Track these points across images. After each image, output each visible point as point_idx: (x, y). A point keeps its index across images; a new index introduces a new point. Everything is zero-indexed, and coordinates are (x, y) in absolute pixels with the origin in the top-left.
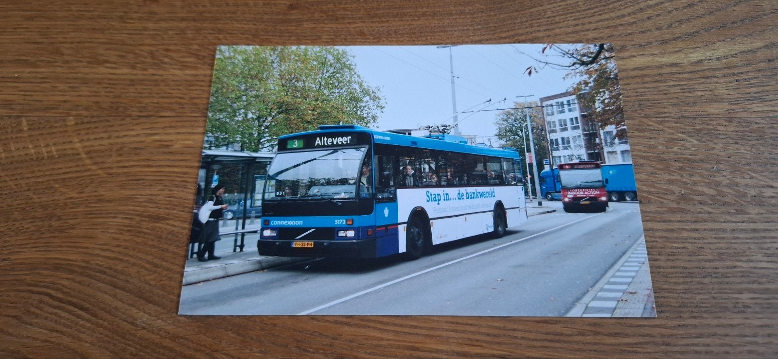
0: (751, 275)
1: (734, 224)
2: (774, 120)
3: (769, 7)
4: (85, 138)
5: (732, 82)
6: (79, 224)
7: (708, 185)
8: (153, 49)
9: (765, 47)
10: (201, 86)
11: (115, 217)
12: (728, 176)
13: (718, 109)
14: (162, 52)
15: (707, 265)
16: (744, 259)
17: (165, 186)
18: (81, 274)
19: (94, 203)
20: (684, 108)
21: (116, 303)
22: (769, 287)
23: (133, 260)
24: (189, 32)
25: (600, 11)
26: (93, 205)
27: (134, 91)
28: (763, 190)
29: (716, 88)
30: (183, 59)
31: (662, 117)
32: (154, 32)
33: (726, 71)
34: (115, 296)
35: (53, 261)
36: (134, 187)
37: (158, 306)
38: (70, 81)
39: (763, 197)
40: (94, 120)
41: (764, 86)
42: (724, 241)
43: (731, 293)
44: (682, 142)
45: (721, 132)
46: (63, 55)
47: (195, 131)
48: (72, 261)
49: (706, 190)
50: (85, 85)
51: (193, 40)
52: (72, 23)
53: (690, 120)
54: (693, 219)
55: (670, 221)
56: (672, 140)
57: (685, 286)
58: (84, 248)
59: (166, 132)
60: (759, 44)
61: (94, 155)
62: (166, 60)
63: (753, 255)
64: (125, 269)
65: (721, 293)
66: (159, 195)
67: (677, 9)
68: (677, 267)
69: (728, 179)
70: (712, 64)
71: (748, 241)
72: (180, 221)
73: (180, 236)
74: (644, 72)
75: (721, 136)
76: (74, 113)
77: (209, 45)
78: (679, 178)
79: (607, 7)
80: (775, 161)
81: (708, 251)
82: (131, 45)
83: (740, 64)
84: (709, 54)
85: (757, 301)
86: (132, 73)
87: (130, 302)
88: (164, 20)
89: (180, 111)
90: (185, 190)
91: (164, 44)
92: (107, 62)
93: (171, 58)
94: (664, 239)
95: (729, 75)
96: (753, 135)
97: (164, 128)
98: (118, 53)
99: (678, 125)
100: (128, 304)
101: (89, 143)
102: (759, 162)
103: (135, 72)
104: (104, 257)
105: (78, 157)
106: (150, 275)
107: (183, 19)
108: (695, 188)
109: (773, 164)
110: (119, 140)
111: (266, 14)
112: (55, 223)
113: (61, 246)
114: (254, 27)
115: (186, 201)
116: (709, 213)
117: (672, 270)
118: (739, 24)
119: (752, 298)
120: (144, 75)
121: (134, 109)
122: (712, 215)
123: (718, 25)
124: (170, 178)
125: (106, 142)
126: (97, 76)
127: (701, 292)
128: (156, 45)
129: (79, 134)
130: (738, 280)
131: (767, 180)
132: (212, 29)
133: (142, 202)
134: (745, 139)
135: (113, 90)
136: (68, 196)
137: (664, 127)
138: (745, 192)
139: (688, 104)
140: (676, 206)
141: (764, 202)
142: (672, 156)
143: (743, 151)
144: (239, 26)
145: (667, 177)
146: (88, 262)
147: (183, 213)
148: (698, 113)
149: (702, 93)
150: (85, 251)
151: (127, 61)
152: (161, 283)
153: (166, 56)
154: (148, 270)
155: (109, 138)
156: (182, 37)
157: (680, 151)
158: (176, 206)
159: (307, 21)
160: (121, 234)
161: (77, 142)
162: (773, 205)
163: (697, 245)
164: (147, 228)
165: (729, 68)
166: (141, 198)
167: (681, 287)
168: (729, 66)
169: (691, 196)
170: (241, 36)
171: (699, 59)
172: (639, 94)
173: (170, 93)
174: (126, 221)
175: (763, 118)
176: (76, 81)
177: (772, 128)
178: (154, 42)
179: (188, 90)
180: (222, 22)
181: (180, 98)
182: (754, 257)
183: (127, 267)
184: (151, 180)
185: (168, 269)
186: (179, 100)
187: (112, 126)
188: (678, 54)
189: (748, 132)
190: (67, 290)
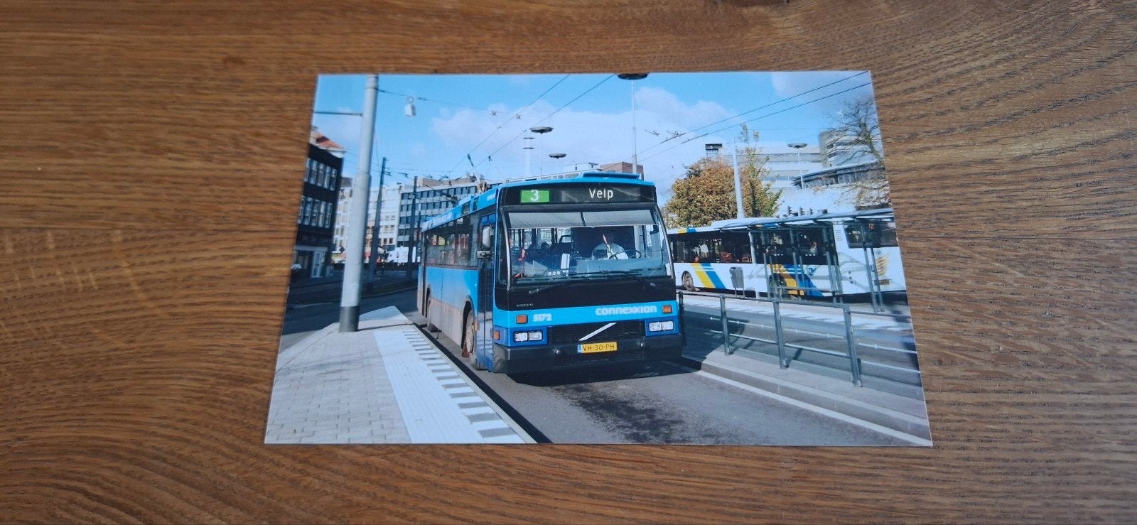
1: (1075, 396)
2: (1134, 244)
3: (1122, 78)
4: (138, 261)
5: (1072, 187)
6: (127, 387)
7: (1038, 338)
9: (1118, 136)
11: (180, 378)
12: (1067, 326)
13: (1051, 226)
14: (250, 137)
15: (1037, 456)
16: (1091, 447)
17: (253, 332)
18: (130, 461)
19: (150, 356)
20: (1002, 225)
21: (180, 504)
23: (204, 442)
24: (288, 108)
25: (879, 83)
26: (148, 360)
27: (208, 193)
28: (1119, 346)
29: (1048, 196)
31: (970, 238)
32: (239, 109)
33: (1062, 171)
34: (179, 495)
35: (90, 442)
36: (208, 334)
37: (241, 510)
38: (116, 177)
39: (1119, 356)
40: (151, 235)
41: (1117, 193)
42: (1063, 421)
43: (1073, 498)
44: (999, 275)
45: (1056, 261)
46: (106, 139)
48: (117, 442)
49: (1035, 346)
50: (140, 184)
51: (296, 120)
52: (119, 93)
53: (1011, 242)
54: (1017, 389)
55: (983, 391)
56: (985, 272)
57: (1006, 487)
58: (134, 423)
59: (254, 253)
60: (1110, 131)
61: (150, 286)
62: (256, 149)
63: (1105, 443)
64: (194, 455)
65: (1056, 497)
67: (990, 80)
68: (995, 460)
69: (1066, 329)
70: (1042, 160)
71: (1097, 421)
74: (943, 172)
75: (1055, 267)
76: (122, 224)
78: (996, 327)
79: (890, 77)
81: (1040, 434)
82: (205, 126)
83: (1082, 160)
84: (1037, 145)
85: (1111, 511)
86: (207, 167)
87: (201, 503)
88: (253, 91)
89: (275, 222)
91: (252, 126)
92: (170, 150)
93: (264, 147)
94: (975, 418)
95: (1066, 177)
96: (1103, 264)
97: (252, 248)
98: (186, 138)
99: (993, 250)
100: (197, 506)
101: (145, 269)
102: (1112, 305)
103: (211, 165)
104: (162, 436)
105: (127, 289)
106: (229, 464)
107: (280, 90)
108: (1019, 343)
109: (1131, 308)
110: (187, 266)
112: (93, 386)
113: (101, 420)
116: (1039, 379)
117: (986, 464)
118: (1080, 103)
119: (1103, 507)
120: (223, 170)
121: (208, 220)
122: (1045, 383)
123: (1048, 103)
124: (259, 322)
125: (168, 268)
126: (155, 171)
127: (1028, 495)
129: (129, 256)
130: (1083, 479)
131: (1124, 331)
134: (1091, 271)
135: (179, 192)
136: (113, 346)
137: (975, 252)
138: (1092, 350)
139: (1008, 218)
140: (991, 369)
141: (1121, 364)
142: (985, 295)
143: (1088, 289)
145: (978, 326)
146: (140, 444)
148: (1023, 232)
149: (1029, 204)
150: (136, 427)
152: (247, 475)
153: (255, 143)
154: (227, 457)
155: (173, 261)
156: (279, 116)
157: (996, 288)
160: (188, 402)
161: (126, 267)
163: (1022, 427)
164: (226, 395)
165: (1067, 166)
166: (217, 350)
167: (1000, 488)
168: (1066, 163)
169: (1013, 354)
171: (1023, 153)
172: (937, 204)
173: (260, 197)
174: (197, 385)
175: (1116, 241)
176: (125, 178)
177: (1131, 255)
179: (286, 192)
181: (275, 204)
182: (1106, 445)
183: (197, 452)
186: (275, 207)
187: (177, 244)
188: (994, 146)
190: (111, 485)
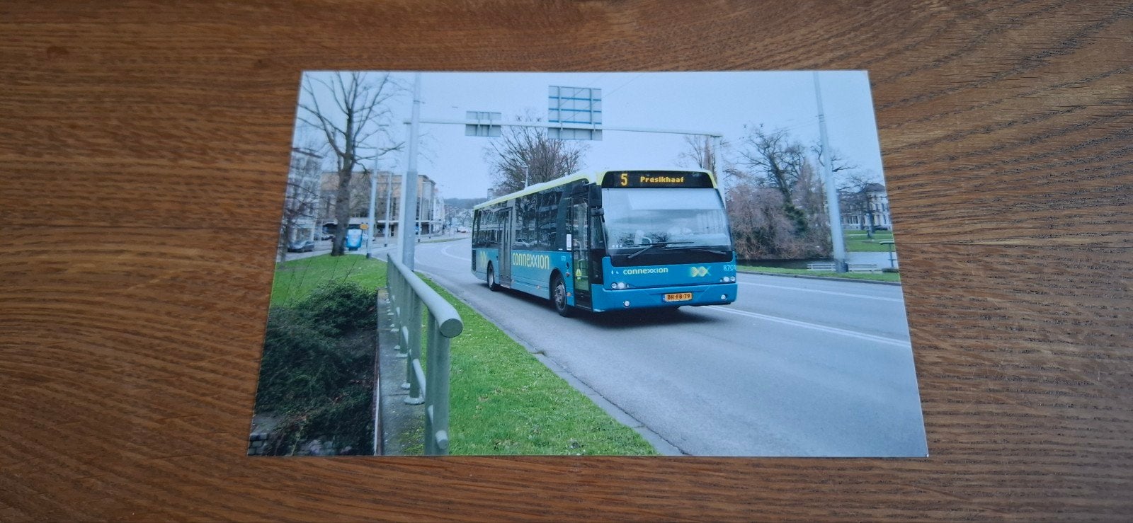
0: (893, 481)
8: (52, 124)
10: (116, 181)
22: (920, 499)
30: (94, 141)
47: (100, 248)
66: (39, 344)
72: (64, 383)
73: (63, 406)
77: (134, 119)
80: (944, 310)
90: (77, 337)
111: (223, 74)
114: (204, 93)
115: (78, 354)
128: (58, 118)
132: (140, 96)
133: (13, 353)
144: (181, 91)
147: (71, 372)
151: (14, 141)
158: (62, 360)
159: (279, 85)
162: (936, 376)
170: (181, 106)
178: (55, 114)
180: (155, 85)
184: (27, 321)
185: (42, 456)
189: (909, 264)
